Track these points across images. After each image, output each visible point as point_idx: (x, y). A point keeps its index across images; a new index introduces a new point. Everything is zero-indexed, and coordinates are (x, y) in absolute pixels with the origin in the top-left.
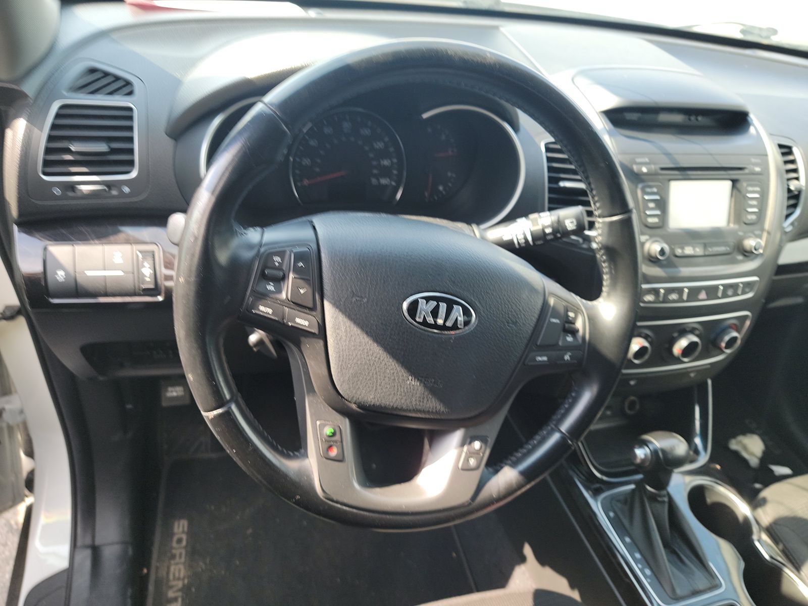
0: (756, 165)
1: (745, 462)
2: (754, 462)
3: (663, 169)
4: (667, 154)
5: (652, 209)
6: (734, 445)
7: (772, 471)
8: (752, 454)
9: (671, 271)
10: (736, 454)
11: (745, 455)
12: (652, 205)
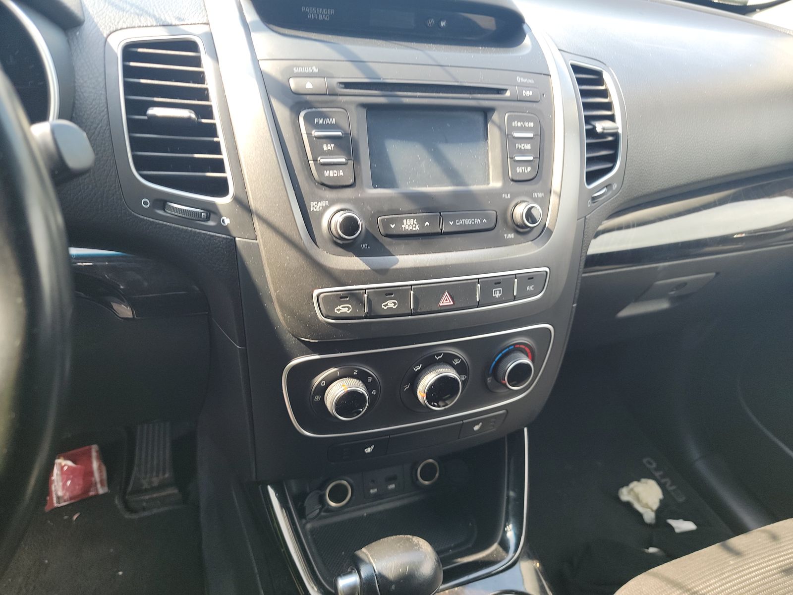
0: (527, 87)
1: (639, 515)
2: (649, 516)
3: (347, 85)
4: (357, 62)
5: (329, 153)
6: (625, 495)
7: (671, 528)
8: (646, 506)
9: (379, 261)
10: (628, 505)
11: (638, 507)
12: (328, 147)
